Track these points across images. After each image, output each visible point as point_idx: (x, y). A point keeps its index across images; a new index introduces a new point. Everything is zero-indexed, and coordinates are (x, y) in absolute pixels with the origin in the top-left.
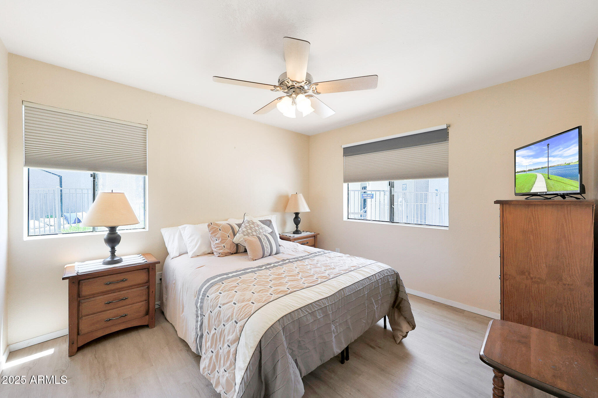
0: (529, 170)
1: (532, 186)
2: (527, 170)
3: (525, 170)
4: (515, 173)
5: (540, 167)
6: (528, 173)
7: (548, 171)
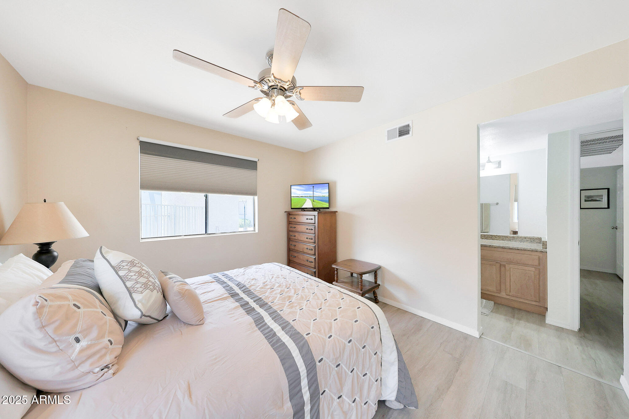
0: (301, 197)
1: (304, 204)
2: (300, 196)
3: (299, 196)
4: (291, 197)
5: (309, 196)
6: (302, 198)
7: (313, 198)
